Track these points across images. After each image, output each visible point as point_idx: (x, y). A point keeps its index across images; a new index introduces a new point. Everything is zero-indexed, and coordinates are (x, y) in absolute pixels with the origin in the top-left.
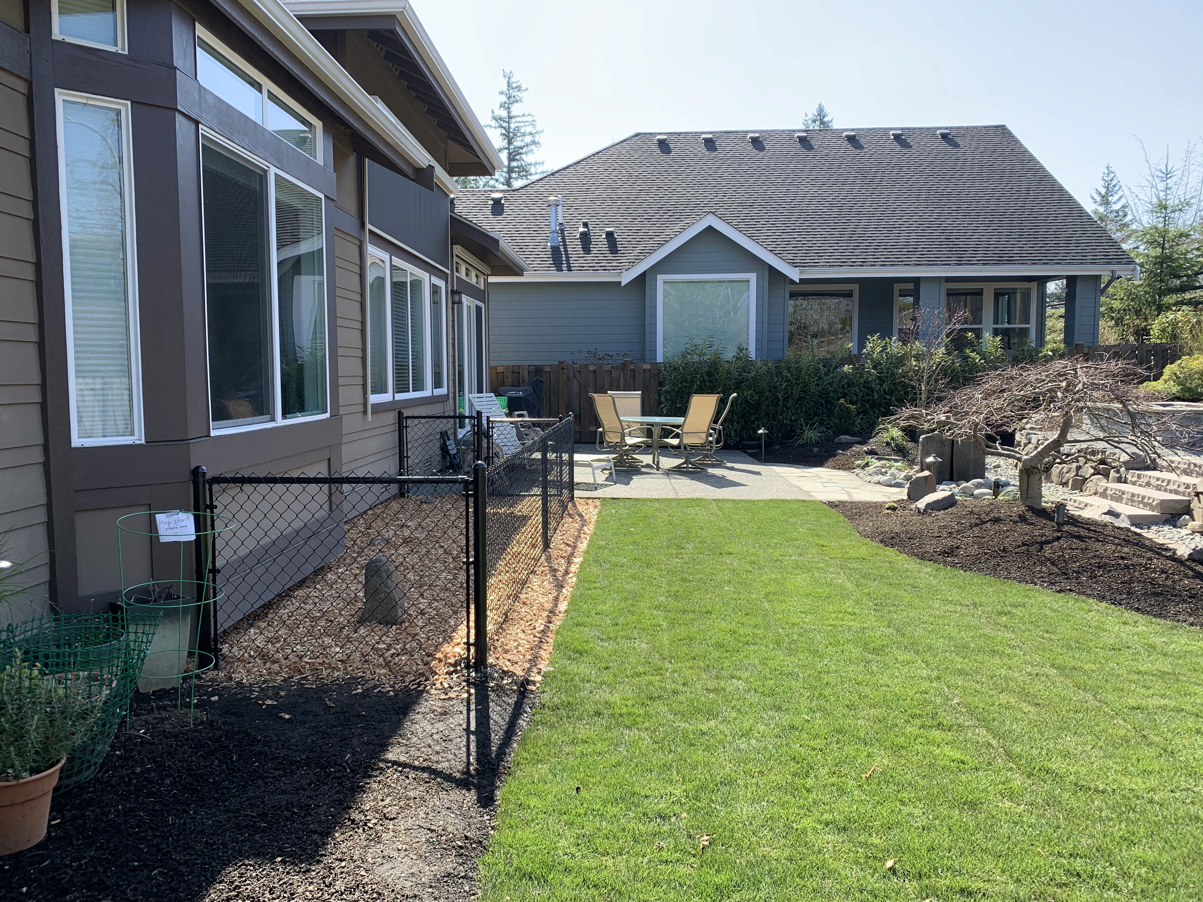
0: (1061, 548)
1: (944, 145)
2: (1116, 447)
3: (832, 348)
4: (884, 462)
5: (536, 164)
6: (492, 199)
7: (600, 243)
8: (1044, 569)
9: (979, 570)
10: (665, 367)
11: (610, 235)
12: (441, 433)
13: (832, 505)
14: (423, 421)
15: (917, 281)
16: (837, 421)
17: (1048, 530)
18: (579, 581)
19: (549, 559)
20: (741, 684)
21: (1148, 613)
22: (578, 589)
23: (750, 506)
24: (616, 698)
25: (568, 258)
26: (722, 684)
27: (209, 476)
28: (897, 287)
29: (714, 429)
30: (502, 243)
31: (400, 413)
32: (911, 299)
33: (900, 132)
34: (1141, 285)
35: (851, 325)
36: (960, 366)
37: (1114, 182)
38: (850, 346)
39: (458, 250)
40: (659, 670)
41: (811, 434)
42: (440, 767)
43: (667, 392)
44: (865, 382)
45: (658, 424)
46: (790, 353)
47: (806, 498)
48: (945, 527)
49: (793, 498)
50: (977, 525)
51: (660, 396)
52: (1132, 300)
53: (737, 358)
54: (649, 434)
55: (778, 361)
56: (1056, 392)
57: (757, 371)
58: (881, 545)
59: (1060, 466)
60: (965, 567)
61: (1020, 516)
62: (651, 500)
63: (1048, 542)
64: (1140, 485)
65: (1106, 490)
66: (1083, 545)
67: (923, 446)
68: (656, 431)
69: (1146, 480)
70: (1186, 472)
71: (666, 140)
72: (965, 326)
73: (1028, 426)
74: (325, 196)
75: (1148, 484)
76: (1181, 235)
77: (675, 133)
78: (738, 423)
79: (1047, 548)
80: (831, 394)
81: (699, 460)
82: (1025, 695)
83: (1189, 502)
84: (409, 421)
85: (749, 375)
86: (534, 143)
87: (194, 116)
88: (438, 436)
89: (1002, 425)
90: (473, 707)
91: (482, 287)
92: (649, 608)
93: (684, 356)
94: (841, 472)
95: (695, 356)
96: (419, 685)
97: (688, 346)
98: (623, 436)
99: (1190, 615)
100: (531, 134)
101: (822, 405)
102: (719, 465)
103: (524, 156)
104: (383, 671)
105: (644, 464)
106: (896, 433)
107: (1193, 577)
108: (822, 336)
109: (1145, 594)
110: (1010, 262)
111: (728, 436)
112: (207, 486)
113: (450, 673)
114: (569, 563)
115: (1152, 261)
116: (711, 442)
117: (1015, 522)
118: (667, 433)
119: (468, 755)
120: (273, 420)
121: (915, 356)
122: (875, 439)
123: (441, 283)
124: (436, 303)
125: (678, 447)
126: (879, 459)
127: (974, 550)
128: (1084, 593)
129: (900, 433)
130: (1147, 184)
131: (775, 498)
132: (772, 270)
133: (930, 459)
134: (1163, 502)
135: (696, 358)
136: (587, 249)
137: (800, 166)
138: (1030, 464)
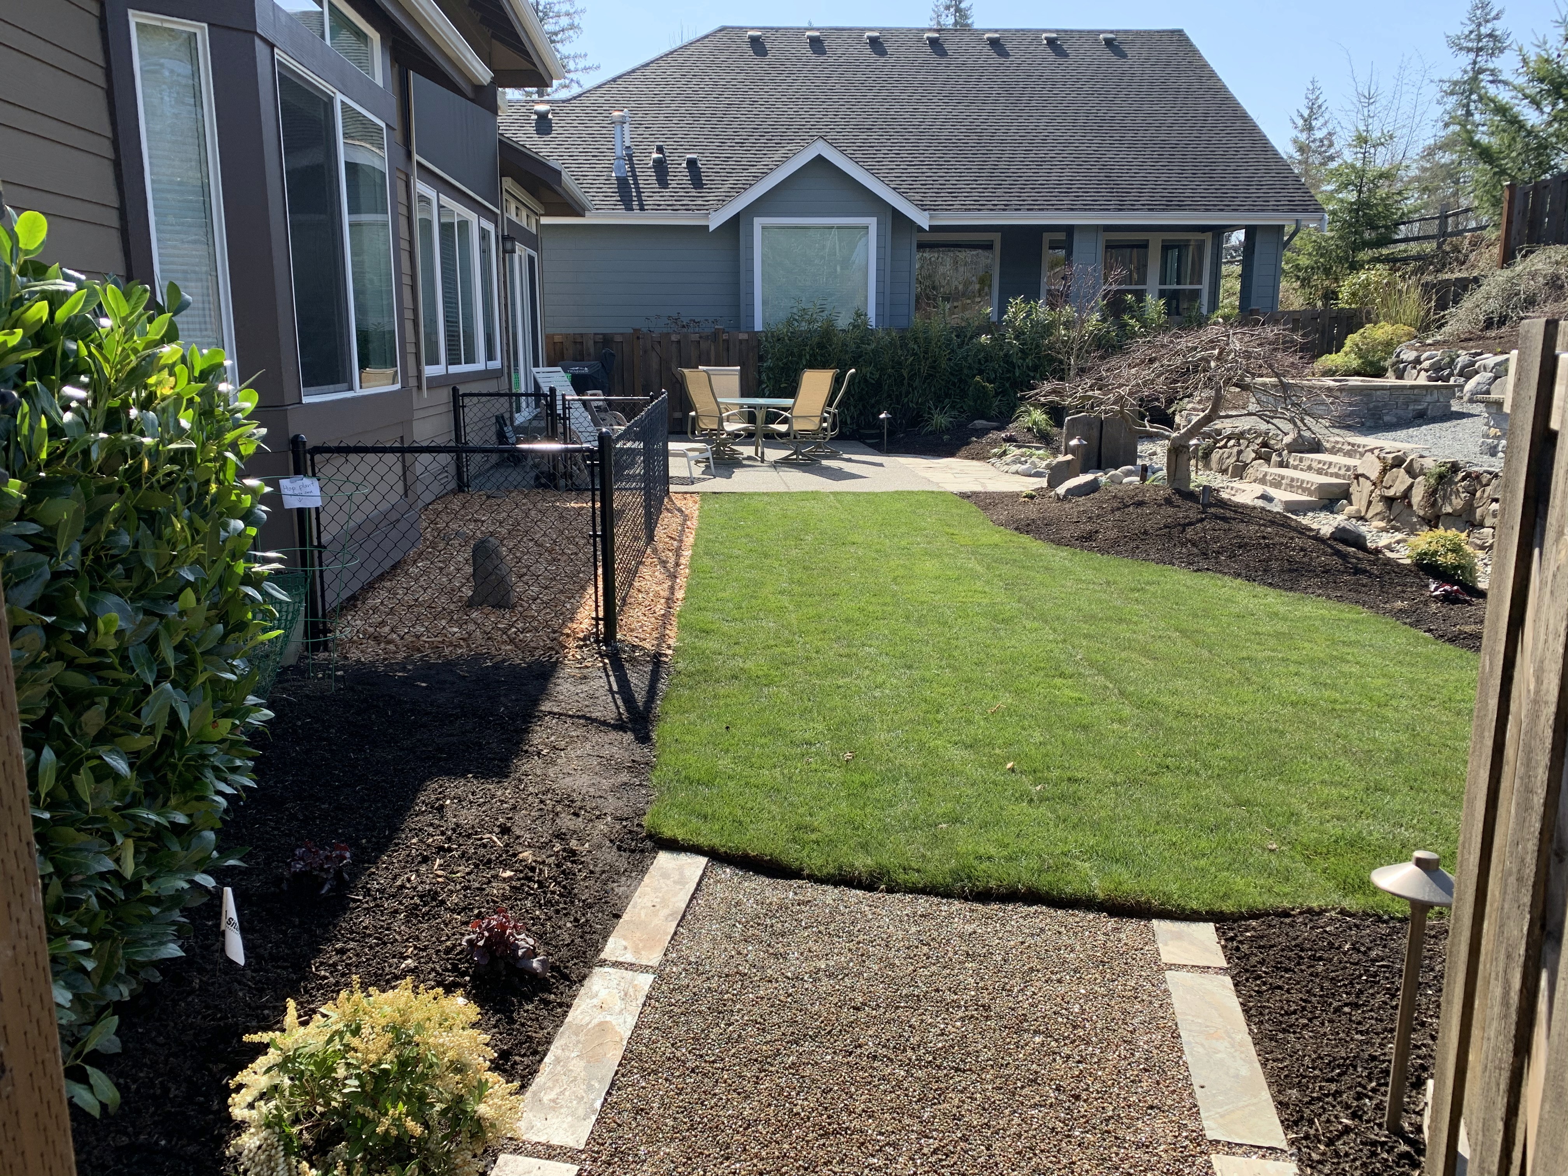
0: (1204, 530)
1: (1108, 55)
2: (1268, 422)
3: (967, 314)
4: (1024, 450)
5: (575, 57)
6: (536, 113)
7: (679, 174)
8: (1184, 550)
9: (1117, 553)
10: (766, 337)
11: (692, 163)
12: (497, 417)
13: (964, 496)
14: (484, 399)
15: (1070, 230)
16: (972, 403)
17: (1192, 511)
18: (693, 571)
19: (655, 551)
20: (872, 650)
21: (1280, 588)
22: (693, 579)
23: (872, 498)
24: (749, 665)
25: (639, 193)
26: (854, 650)
27: (309, 446)
28: (1047, 237)
29: (829, 413)
30: (565, 176)
31: (455, 390)
32: (1061, 253)
33: (1054, 35)
34: (1332, 238)
35: (990, 286)
36: (1117, 335)
37: (1320, 102)
38: (989, 310)
39: (508, 183)
40: (789, 643)
41: (941, 420)
42: (594, 715)
43: (770, 369)
44: (1006, 355)
45: (761, 407)
46: (917, 320)
47: (935, 489)
48: (1084, 512)
49: (921, 489)
50: (1119, 509)
51: (760, 373)
52: (1322, 256)
53: (854, 327)
54: (751, 418)
55: (903, 330)
56: (1209, 362)
57: (878, 343)
58: (1015, 533)
59: (1221, 451)
60: (1101, 551)
61: (1166, 499)
62: (759, 494)
63: (1191, 524)
64: (1302, 470)
65: (1265, 475)
66: (1226, 526)
67: (1068, 429)
68: (760, 416)
69: (1306, 463)
70: (1349, 454)
71: (760, 37)
72: (1123, 287)
73: (1190, 406)
74: (387, 125)
75: (1310, 468)
76: (1381, 176)
77: (772, 29)
78: (855, 407)
79: (1189, 530)
80: (965, 371)
81: (810, 451)
82: (1146, 652)
83: (1349, 485)
84: (467, 400)
85: (869, 348)
86: (572, 27)
87: (271, 39)
88: (494, 420)
89: (1152, 400)
90: (611, 673)
91: (534, 231)
92: (773, 594)
93: (789, 323)
94: (975, 463)
95: (803, 324)
96: (550, 657)
97: (795, 310)
98: (721, 421)
99: (1320, 588)
100: (568, 14)
101: (954, 384)
102: (833, 456)
103: (559, 46)
104: (509, 647)
105: (745, 456)
106: (1039, 416)
107: (1332, 555)
108: (957, 300)
109: (1282, 571)
110: (1180, 207)
111: (843, 423)
112: (308, 456)
113: (581, 647)
114: (678, 556)
115: (1346, 208)
116: (825, 429)
117: (1160, 505)
118: (772, 417)
119: (618, 708)
120: (351, 388)
121: (1064, 324)
122: (1015, 424)
123: (490, 227)
124: (485, 252)
125: (785, 435)
126: (1019, 447)
127: (1113, 534)
128: (1220, 572)
129: (1044, 416)
130: (1352, 107)
131: (900, 489)
132: (897, 215)
133: (1074, 442)
134: (1321, 486)
135: (804, 326)
136: (663, 182)
137: (930, 78)
138: (1178, 442)
